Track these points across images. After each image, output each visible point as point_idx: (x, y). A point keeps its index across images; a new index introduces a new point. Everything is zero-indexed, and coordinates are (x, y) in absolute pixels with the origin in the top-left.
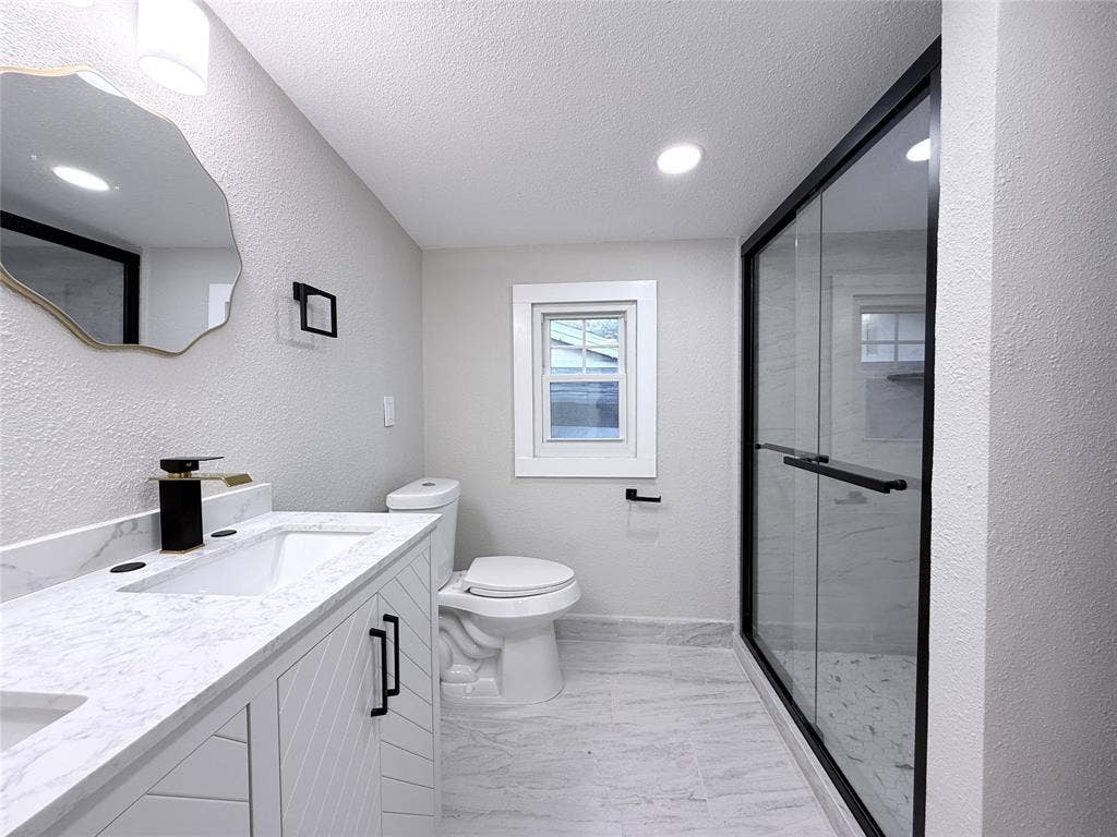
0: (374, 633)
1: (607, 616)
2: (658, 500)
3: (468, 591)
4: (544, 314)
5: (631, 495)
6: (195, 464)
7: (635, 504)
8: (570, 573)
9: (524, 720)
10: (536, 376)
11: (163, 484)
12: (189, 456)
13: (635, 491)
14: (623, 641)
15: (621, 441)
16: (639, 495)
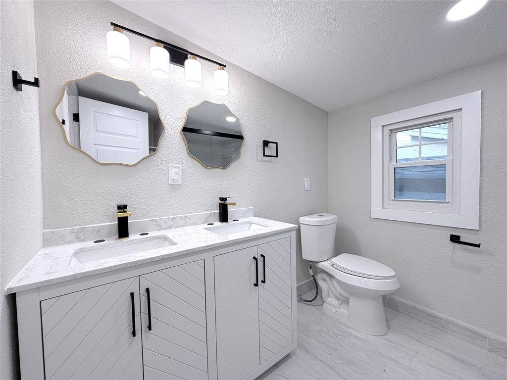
0: (254, 258)
1: (434, 312)
2: (478, 246)
3: (333, 266)
4: (391, 130)
5: (455, 239)
6: (226, 199)
7: (457, 245)
8: (393, 273)
9: (355, 337)
10: (385, 164)
11: (220, 203)
12: (225, 197)
13: (458, 237)
14: (445, 332)
15: (448, 203)
16: (462, 240)
